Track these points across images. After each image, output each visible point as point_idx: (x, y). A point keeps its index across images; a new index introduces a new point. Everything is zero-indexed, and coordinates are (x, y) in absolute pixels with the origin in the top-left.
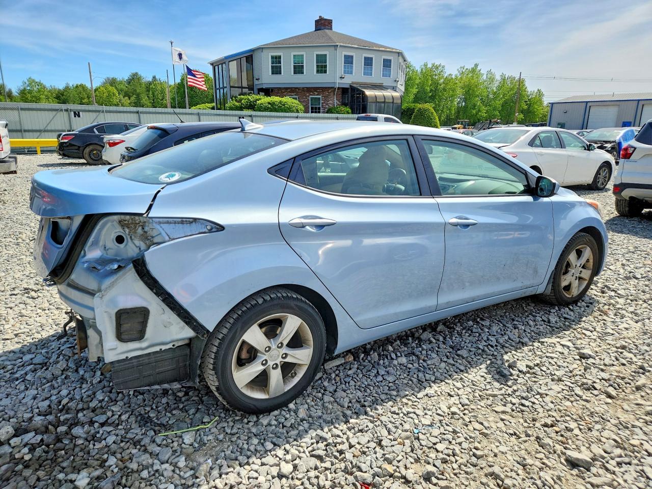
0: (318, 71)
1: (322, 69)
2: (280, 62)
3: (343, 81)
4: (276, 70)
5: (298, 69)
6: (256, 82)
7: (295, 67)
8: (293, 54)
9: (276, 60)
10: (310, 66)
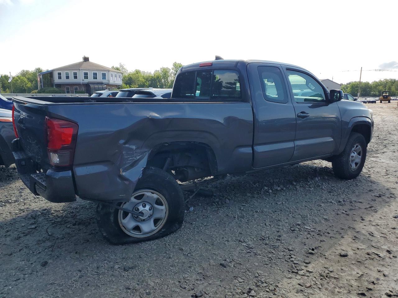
0: (74, 78)
1: (76, 77)
2: (61, 75)
3: (84, 81)
4: (60, 78)
5: (68, 77)
6: (54, 82)
7: (66, 76)
8: (65, 72)
9: (59, 74)
10: (71, 76)
